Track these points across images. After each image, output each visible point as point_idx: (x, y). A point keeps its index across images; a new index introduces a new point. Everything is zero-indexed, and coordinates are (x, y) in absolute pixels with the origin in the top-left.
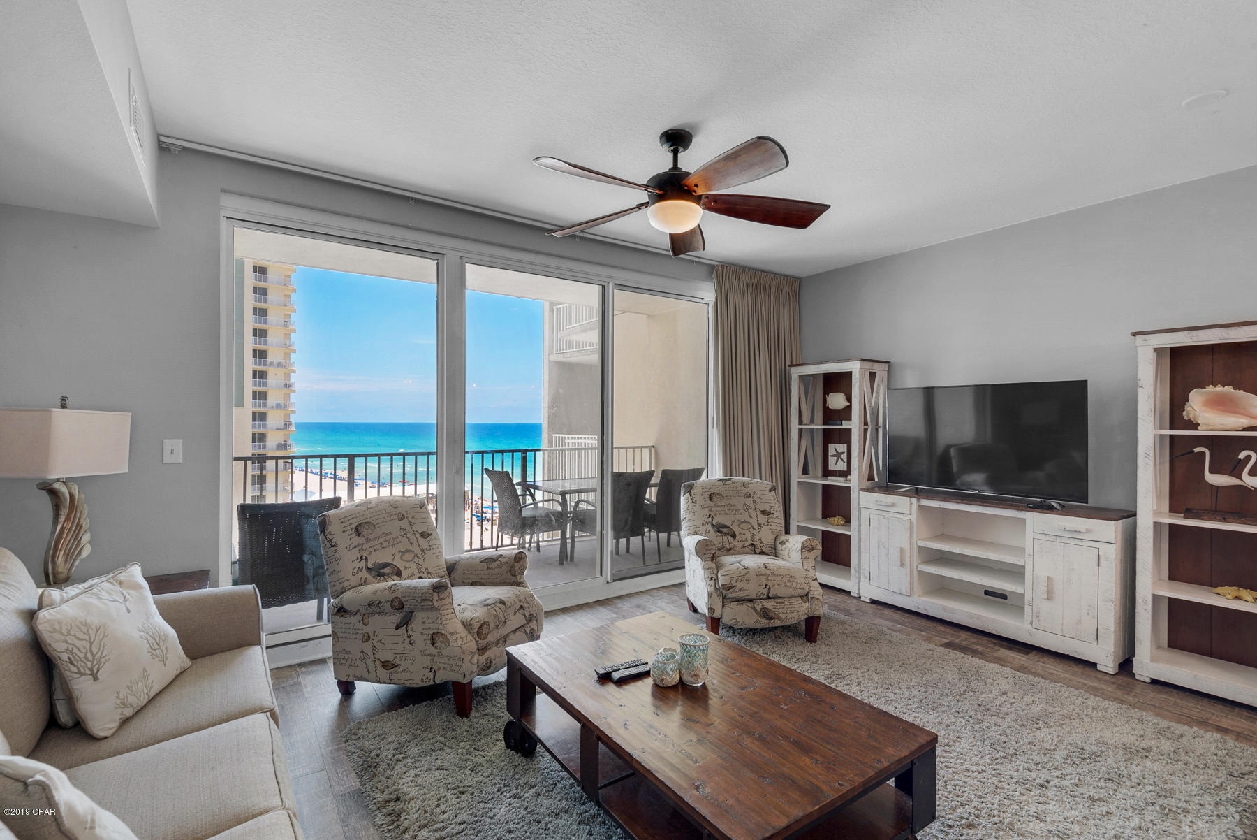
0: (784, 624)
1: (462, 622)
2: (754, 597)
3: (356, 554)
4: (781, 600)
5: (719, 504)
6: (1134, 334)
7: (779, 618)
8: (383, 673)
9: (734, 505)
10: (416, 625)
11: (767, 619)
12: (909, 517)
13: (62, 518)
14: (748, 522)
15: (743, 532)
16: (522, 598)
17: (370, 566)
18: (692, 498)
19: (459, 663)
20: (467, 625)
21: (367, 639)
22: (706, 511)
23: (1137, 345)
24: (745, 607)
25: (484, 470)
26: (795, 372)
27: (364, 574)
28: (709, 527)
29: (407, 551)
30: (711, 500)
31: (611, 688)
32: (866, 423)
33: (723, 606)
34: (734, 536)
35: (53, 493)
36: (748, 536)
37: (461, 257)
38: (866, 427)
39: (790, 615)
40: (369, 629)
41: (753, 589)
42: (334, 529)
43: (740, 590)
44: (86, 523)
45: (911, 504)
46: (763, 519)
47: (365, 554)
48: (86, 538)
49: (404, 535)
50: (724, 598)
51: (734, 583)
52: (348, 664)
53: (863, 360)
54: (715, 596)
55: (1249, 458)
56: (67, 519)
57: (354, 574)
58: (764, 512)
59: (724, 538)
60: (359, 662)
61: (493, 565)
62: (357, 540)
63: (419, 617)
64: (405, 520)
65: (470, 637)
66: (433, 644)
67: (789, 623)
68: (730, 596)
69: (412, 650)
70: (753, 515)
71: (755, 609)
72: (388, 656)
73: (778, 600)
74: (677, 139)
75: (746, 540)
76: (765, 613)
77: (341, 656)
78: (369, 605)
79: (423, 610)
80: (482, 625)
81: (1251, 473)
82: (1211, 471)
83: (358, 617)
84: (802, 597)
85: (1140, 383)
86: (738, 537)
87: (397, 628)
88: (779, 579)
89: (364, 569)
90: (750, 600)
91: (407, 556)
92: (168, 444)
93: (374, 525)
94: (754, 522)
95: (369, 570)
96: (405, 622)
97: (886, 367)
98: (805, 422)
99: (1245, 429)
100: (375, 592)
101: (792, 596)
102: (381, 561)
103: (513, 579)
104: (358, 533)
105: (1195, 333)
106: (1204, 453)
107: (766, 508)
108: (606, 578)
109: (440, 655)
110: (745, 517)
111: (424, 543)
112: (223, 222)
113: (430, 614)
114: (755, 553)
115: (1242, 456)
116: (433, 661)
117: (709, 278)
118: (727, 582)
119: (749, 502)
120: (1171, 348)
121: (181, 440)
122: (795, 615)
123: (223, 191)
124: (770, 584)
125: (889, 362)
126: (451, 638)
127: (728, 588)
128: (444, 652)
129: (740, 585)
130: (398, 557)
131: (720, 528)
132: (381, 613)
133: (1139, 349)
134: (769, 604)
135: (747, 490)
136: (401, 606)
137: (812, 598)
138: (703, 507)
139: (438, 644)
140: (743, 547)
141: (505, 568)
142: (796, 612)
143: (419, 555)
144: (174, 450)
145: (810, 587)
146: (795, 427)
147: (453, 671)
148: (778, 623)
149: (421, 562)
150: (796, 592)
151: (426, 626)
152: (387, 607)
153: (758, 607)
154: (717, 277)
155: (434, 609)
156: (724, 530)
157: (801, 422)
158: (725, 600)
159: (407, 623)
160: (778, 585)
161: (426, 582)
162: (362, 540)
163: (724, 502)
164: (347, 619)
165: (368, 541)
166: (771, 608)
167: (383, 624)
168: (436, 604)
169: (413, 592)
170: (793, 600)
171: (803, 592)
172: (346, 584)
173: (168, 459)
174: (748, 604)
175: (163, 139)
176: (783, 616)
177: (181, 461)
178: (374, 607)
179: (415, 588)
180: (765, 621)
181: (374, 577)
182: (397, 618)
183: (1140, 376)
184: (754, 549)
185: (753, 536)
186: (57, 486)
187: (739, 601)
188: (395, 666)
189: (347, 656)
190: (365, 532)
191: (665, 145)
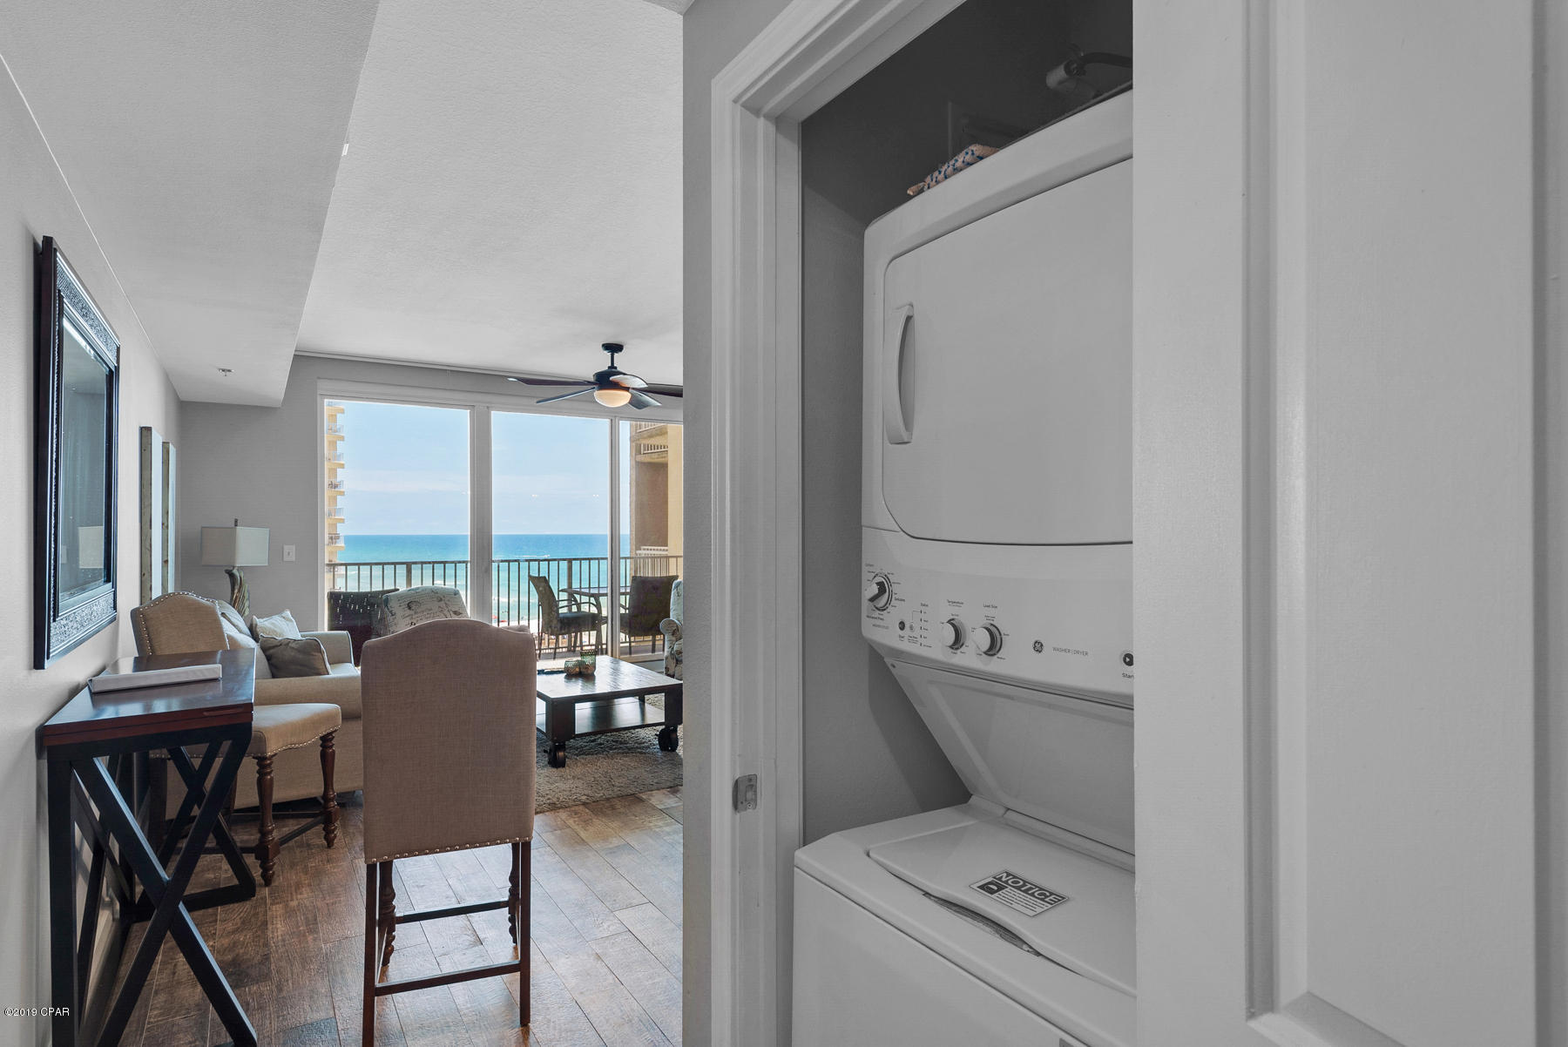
3: (408, 620)
13: (236, 591)
18: (678, 593)
25: (530, 577)
31: (544, 676)
33: (676, 666)
35: (232, 575)
37: (488, 407)
42: (393, 604)
44: (246, 595)
47: (414, 621)
48: (247, 604)
49: (442, 612)
50: (677, 660)
54: (669, 658)
56: (239, 591)
62: (408, 612)
64: (443, 602)
74: (614, 348)
92: (286, 548)
93: (421, 603)
104: (410, 608)
112: (319, 397)
121: (294, 547)
123: (319, 378)
144: (290, 552)
158: (677, 662)
162: (412, 612)
165: (416, 613)
173: (287, 558)
177: (294, 560)
186: (235, 571)
190: (413, 607)
191: (606, 352)
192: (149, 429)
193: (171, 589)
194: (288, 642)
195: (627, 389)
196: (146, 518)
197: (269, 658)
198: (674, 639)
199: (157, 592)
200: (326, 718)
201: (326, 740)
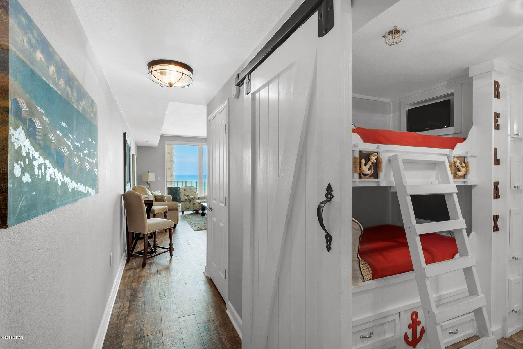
8: (187, 210)
10: (191, 202)
20: (198, 203)
21: (185, 205)
29: (191, 194)
35: (148, 183)
37: (202, 145)
42: (181, 190)
44: (151, 187)
48: (151, 189)
49: (191, 192)
56: (149, 186)
62: (184, 192)
63: (192, 201)
64: (191, 190)
72: (188, 207)
92: (159, 177)
93: (187, 190)
96: (190, 202)
100: (186, 198)
111: (194, 193)
112: (165, 144)
116: (193, 207)
123: (165, 140)
132: (187, 201)
139: (194, 205)
144: (159, 178)
147: (196, 208)
152: (188, 200)
155: (193, 200)
161: (192, 197)
164: (183, 203)
167: (187, 203)
172: (182, 198)
173: (159, 180)
177: (161, 180)
178: (186, 200)
181: (186, 196)
182: (189, 202)
189: (183, 208)
190: (185, 190)
192: (134, 155)
193: (137, 185)
194: (158, 196)
196: (134, 172)
197: (155, 198)
199: (135, 186)
200: (166, 208)
201: (165, 213)
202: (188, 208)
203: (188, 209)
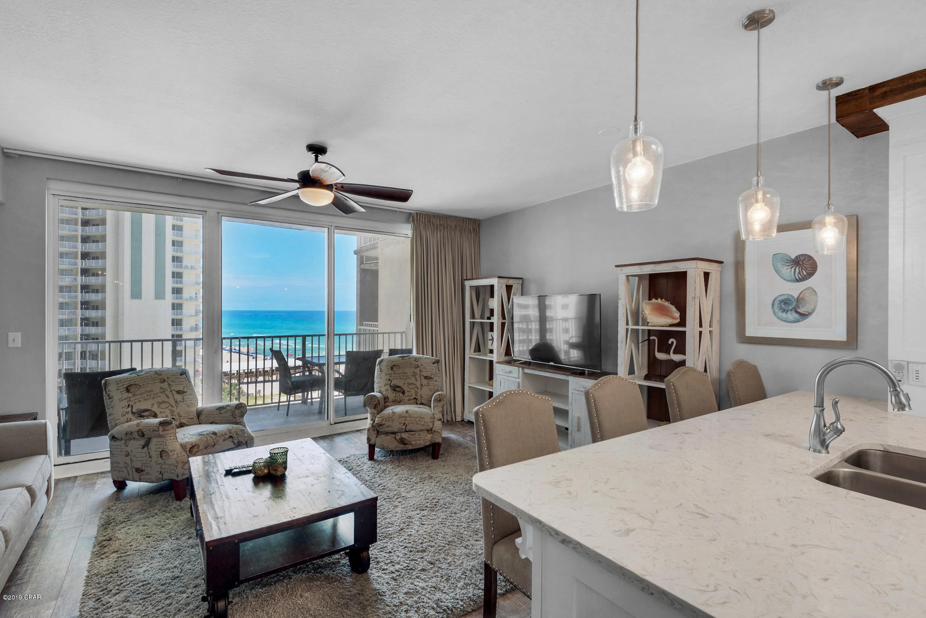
0: (414, 448)
1: (181, 445)
2: (397, 431)
3: (125, 403)
4: (414, 432)
5: (397, 372)
6: (617, 266)
7: (411, 444)
8: (136, 475)
9: (407, 373)
10: (152, 445)
11: (403, 444)
12: (518, 380)
14: (414, 384)
15: (410, 390)
16: (233, 431)
17: (134, 411)
18: (381, 369)
19: (175, 468)
20: (183, 446)
21: (127, 455)
22: (388, 377)
23: (618, 273)
24: (389, 437)
26: (468, 284)
27: (130, 416)
28: (388, 387)
29: (164, 402)
30: (392, 369)
32: (504, 318)
33: (376, 437)
34: (403, 393)
36: (413, 392)
37: (218, 213)
38: (504, 321)
39: (420, 442)
40: (128, 449)
41: (396, 426)
42: (111, 388)
43: (387, 427)
45: (519, 371)
46: (425, 382)
47: (131, 403)
49: (163, 392)
50: (378, 432)
51: (384, 422)
52: (118, 470)
53: (499, 277)
54: (371, 430)
55: (673, 342)
57: (123, 415)
58: (426, 378)
59: (397, 394)
60: (124, 469)
61: (223, 411)
62: (126, 395)
63: (154, 441)
64: (166, 383)
65: (184, 453)
66: (161, 457)
67: (417, 447)
68: (381, 430)
69: (151, 461)
70: (419, 379)
71: (396, 439)
72: (138, 465)
73: (411, 433)
75: (411, 395)
76: (402, 441)
77: (114, 465)
78: (126, 434)
79: (155, 437)
80: (193, 447)
81: (674, 353)
82: (658, 351)
83: (123, 442)
84: (428, 431)
85: (620, 297)
86: (406, 394)
87: (143, 448)
88: (413, 419)
89: (130, 413)
90: (394, 433)
91: (163, 406)
92: (11, 335)
93: (140, 386)
94: (418, 384)
95: (133, 413)
96: (146, 445)
97: (520, 281)
98: (476, 317)
99: (671, 325)
100: (130, 426)
101: (421, 430)
102: (143, 407)
103: (234, 420)
104: (128, 391)
105: (642, 266)
106: (655, 340)
107: (429, 374)
108: (330, 422)
109: (165, 464)
110: (413, 380)
111: (179, 397)
112: (50, 197)
113: (159, 439)
114: (417, 404)
115: (670, 342)
116: (161, 467)
117: (407, 221)
118: (379, 422)
119: (417, 371)
120: (650, 274)
121: (20, 333)
122: (422, 442)
123: (48, 179)
124: (407, 423)
125: (522, 278)
126: (171, 454)
127: (380, 425)
128: (167, 462)
129: (387, 424)
130: (156, 405)
131: (395, 388)
132: (134, 439)
133: (620, 276)
134: (405, 435)
135: (417, 363)
136: (143, 435)
137: (434, 431)
138: (386, 374)
139: (164, 457)
140: (409, 400)
141: (229, 413)
142: (424, 440)
143: (174, 404)
144: (16, 339)
145: (433, 424)
146: (468, 320)
147: (171, 473)
148: (410, 447)
149: (174, 409)
150: (424, 428)
151: (158, 447)
152: (136, 435)
153: (398, 438)
154: (413, 221)
155: (160, 436)
156: (398, 389)
157: (473, 316)
158: (378, 433)
159: (148, 445)
160: (412, 423)
161: (158, 420)
162: (130, 395)
163: (401, 371)
164: (118, 443)
165: (134, 395)
166: (406, 438)
167: (136, 445)
168: (162, 433)
169: (149, 426)
170: (422, 433)
171: (429, 428)
172: (117, 422)
173: (11, 345)
174: (392, 435)
175: (5, 150)
176: (414, 443)
177: (20, 346)
178: (129, 435)
179: (151, 424)
180: (402, 445)
181: (136, 418)
182: (142, 442)
183: (619, 292)
184: (416, 401)
185: (416, 393)
187: (387, 433)
188: (142, 471)
189: (117, 465)
190: (133, 390)
191: (310, 153)
195: (329, 187)
198: (375, 412)
202: (139, 470)
203: (139, 473)
